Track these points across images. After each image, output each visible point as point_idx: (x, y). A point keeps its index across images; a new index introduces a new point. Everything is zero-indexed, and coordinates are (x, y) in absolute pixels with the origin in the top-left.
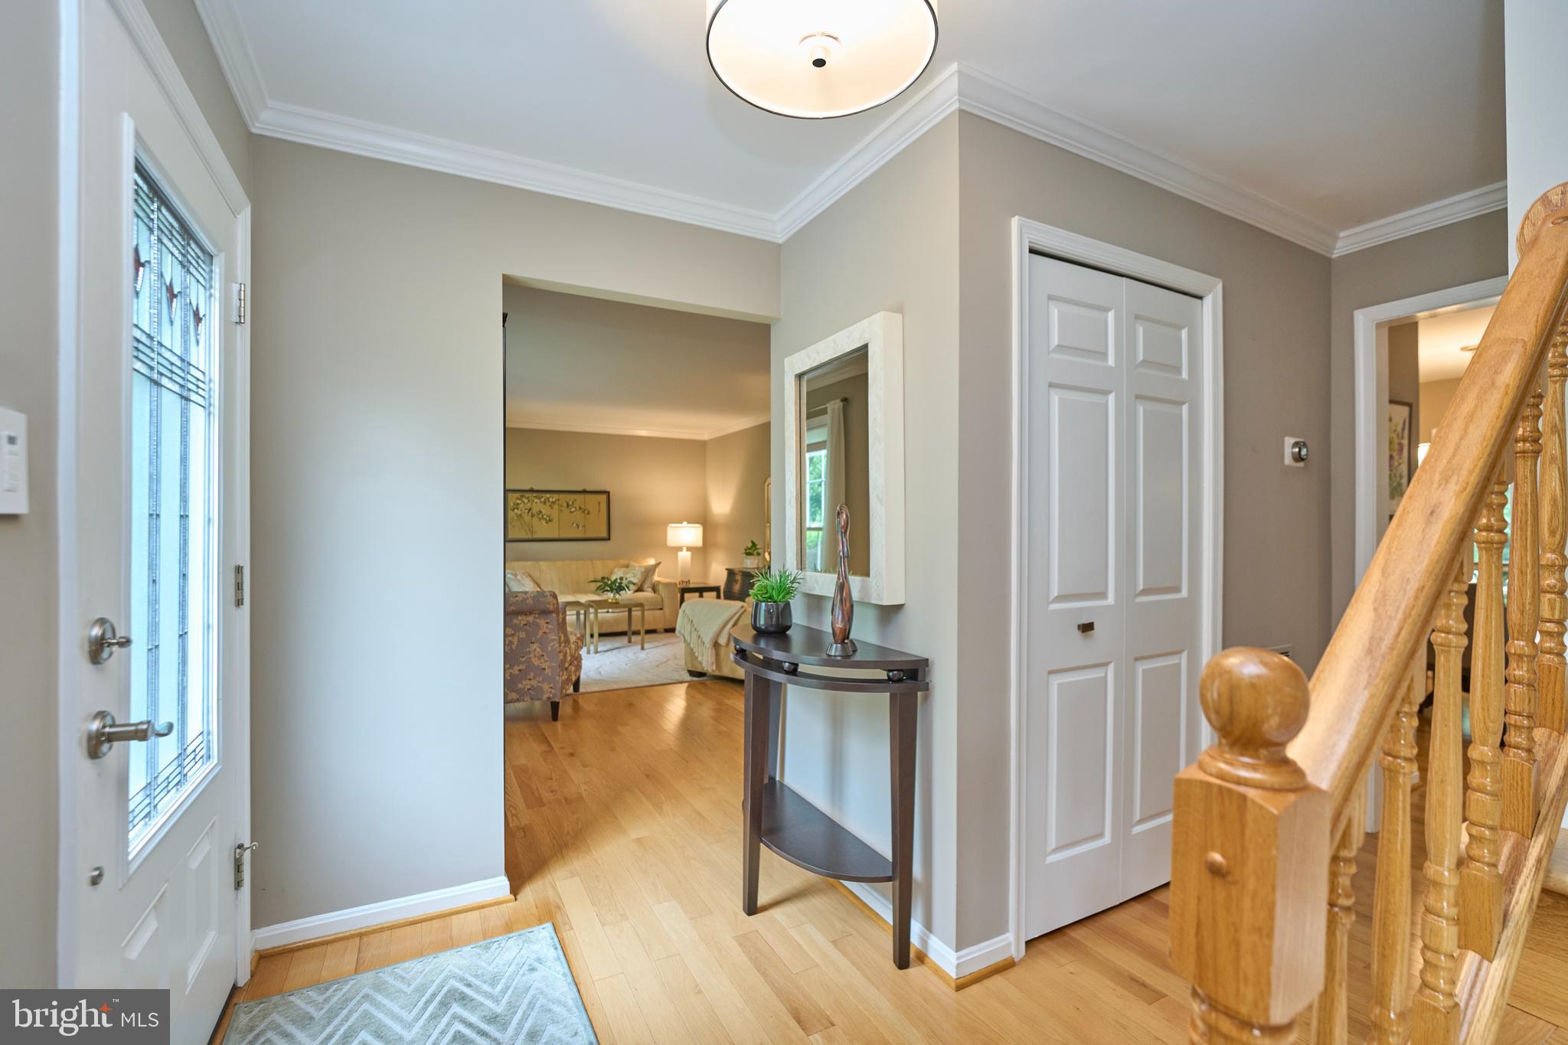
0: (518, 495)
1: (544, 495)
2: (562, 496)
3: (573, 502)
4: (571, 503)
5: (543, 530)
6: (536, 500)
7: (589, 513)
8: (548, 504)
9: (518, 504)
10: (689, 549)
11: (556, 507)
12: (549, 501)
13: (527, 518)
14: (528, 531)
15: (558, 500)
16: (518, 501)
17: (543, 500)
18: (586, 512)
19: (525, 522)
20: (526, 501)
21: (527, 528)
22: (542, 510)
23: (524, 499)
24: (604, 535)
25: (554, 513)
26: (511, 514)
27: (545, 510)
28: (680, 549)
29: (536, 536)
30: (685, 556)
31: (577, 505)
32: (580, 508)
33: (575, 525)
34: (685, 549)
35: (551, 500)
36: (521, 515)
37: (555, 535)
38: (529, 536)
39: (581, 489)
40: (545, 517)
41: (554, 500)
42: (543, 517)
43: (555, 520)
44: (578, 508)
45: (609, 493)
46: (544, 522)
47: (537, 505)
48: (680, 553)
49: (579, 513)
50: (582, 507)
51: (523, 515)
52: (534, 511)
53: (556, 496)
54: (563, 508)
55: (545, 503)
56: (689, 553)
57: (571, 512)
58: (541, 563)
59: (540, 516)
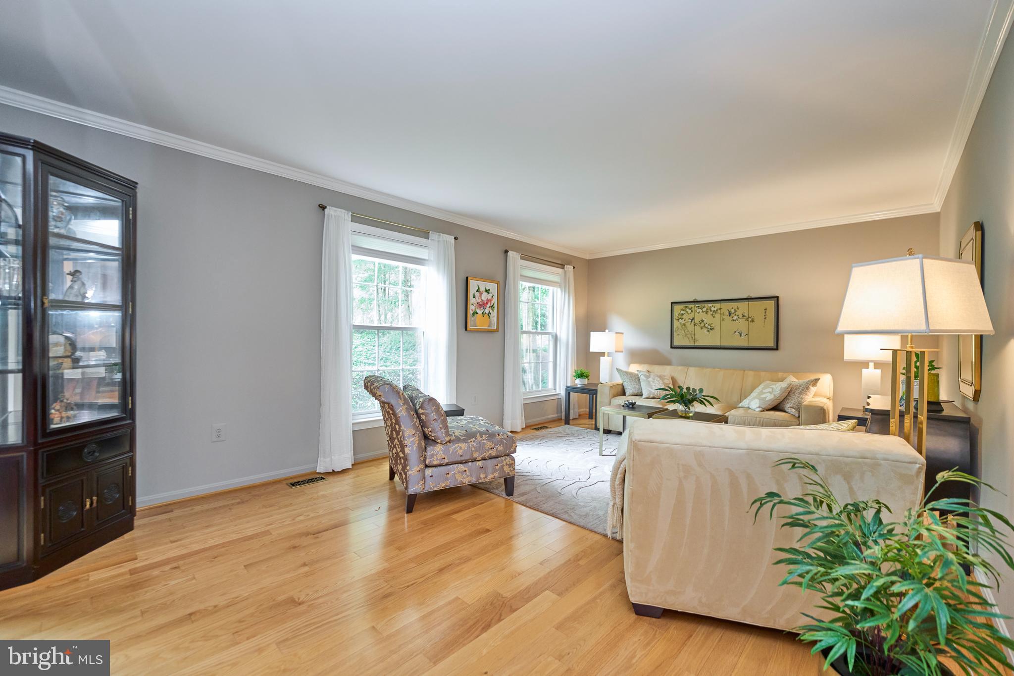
0: (682, 306)
1: (706, 305)
2: (724, 305)
3: (735, 311)
4: (733, 311)
5: (704, 338)
6: (698, 310)
7: (753, 321)
8: (710, 313)
9: (682, 314)
10: (878, 365)
11: (717, 316)
12: (711, 310)
13: (690, 327)
14: (690, 339)
15: (720, 309)
16: (683, 312)
17: (705, 309)
18: (750, 320)
19: (688, 331)
20: (689, 311)
21: (690, 336)
22: (704, 320)
23: (688, 310)
24: (771, 344)
25: (716, 321)
26: (676, 324)
27: (708, 319)
28: (865, 364)
29: (697, 344)
30: (871, 375)
31: (739, 313)
32: (744, 316)
33: (737, 333)
34: (871, 365)
35: (713, 309)
36: (684, 325)
37: (718, 344)
38: (691, 344)
39: (745, 296)
40: (707, 325)
41: (715, 309)
42: (704, 325)
43: (717, 329)
44: (741, 316)
45: (778, 297)
46: (705, 330)
47: (700, 315)
48: (864, 371)
49: (742, 321)
50: (745, 315)
51: (686, 324)
52: (697, 321)
53: (718, 305)
54: (724, 317)
55: (707, 312)
56: (879, 371)
57: (734, 320)
58: (691, 369)
59: (702, 325)
